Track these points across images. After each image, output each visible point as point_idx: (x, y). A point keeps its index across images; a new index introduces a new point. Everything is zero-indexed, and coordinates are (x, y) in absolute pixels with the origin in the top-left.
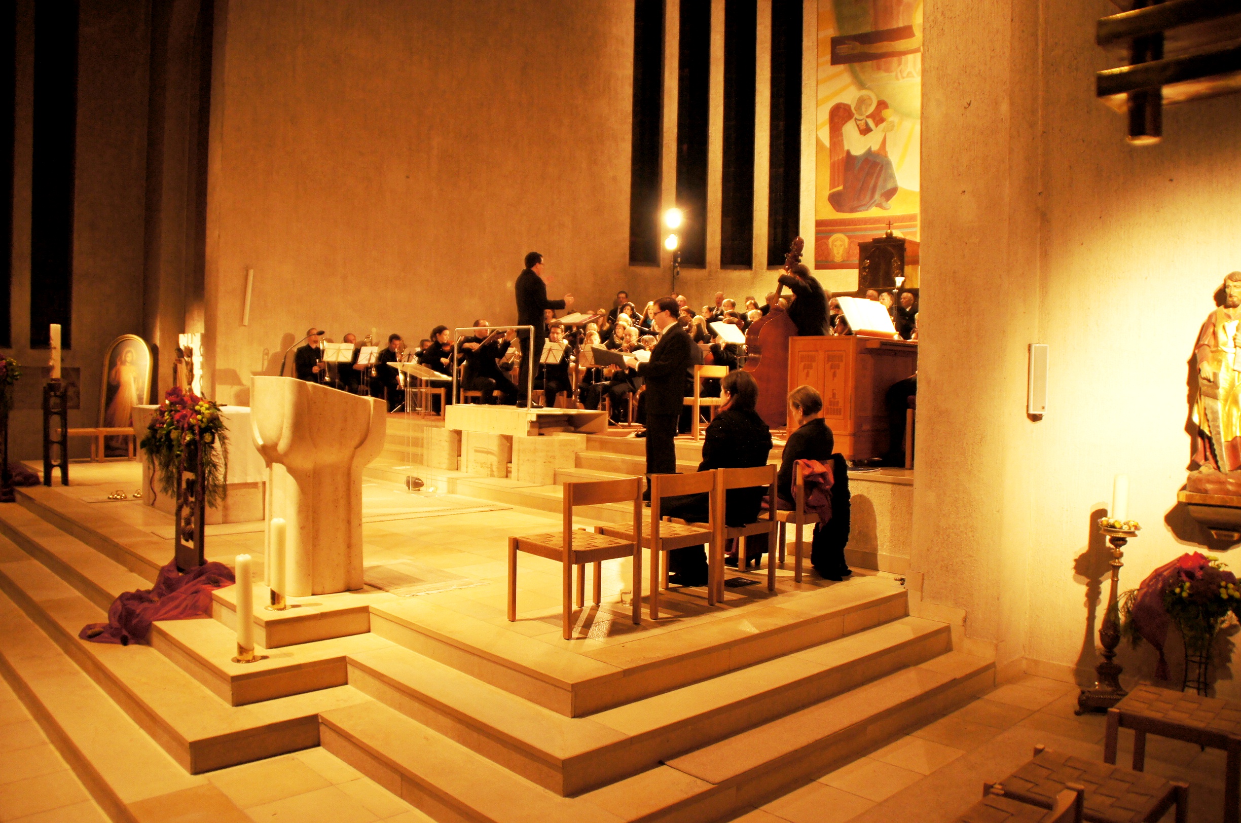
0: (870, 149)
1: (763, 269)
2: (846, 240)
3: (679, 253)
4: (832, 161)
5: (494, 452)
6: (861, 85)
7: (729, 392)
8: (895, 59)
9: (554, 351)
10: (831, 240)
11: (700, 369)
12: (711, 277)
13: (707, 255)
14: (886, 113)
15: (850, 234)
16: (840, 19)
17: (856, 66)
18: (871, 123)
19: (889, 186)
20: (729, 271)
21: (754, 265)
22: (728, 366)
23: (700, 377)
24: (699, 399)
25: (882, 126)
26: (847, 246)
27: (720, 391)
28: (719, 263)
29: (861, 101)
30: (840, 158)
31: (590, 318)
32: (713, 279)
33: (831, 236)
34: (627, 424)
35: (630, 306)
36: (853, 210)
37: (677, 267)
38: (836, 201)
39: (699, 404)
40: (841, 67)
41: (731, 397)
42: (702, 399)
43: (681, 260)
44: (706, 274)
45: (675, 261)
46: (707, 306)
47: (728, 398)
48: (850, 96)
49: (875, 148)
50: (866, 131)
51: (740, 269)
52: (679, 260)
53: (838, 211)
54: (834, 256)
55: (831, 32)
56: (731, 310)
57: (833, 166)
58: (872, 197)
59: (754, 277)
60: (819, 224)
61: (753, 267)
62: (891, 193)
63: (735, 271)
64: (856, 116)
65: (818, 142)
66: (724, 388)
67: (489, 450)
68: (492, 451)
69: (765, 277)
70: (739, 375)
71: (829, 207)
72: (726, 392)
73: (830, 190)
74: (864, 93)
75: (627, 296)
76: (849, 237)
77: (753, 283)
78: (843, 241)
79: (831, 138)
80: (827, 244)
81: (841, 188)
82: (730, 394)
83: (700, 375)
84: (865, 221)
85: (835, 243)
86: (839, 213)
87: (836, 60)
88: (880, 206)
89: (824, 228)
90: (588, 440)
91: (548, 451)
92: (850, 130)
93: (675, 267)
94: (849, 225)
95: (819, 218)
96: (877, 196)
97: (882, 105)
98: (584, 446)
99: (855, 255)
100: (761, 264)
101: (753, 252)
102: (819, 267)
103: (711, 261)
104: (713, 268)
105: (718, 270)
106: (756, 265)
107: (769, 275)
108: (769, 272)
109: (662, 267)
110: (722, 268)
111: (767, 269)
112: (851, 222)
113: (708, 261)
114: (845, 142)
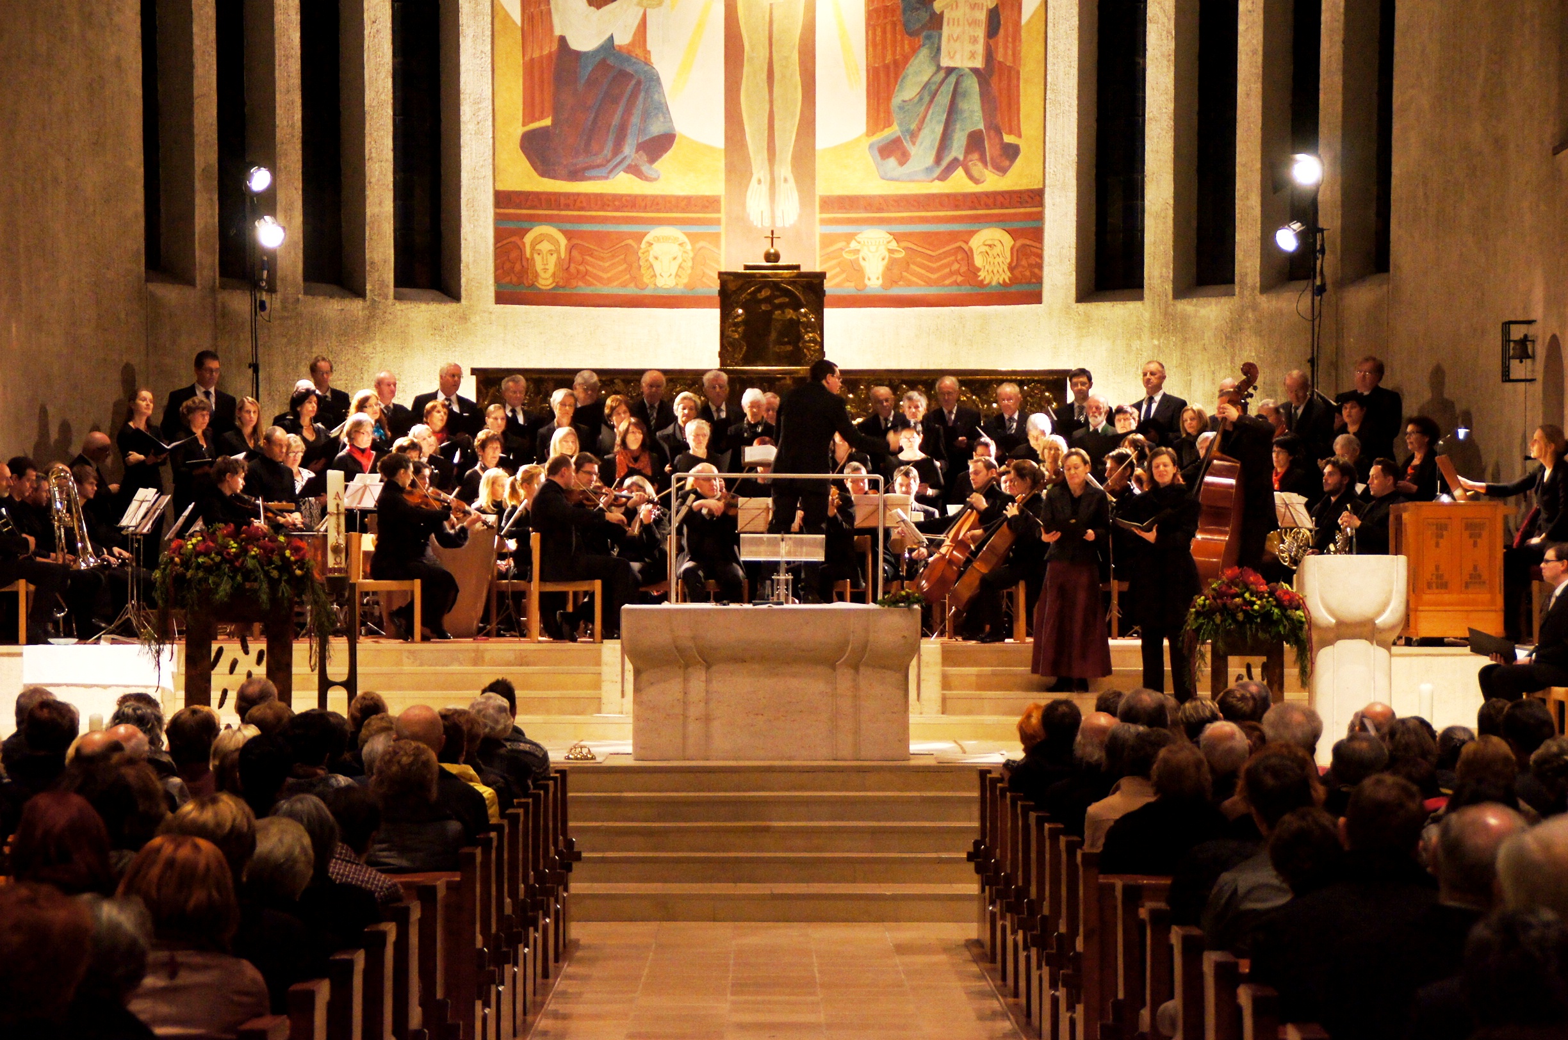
0: (612, 37)
1: (386, 298)
2: (563, 241)
4: (527, 58)
10: (528, 238)
12: (286, 314)
15: (569, 227)
19: (656, 128)
20: (321, 298)
21: (368, 287)
26: (563, 256)
28: (300, 282)
30: (546, 52)
33: (528, 231)
36: (575, 175)
38: (538, 150)
44: (281, 305)
49: (623, 39)
51: (342, 297)
53: (543, 174)
54: (537, 275)
57: (530, 70)
59: (371, 317)
60: (502, 199)
61: (367, 293)
62: (659, 145)
63: (332, 301)
69: (390, 317)
71: (524, 164)
73: (524, 125)
76: (568, 235)
77: (367, 329)
78: (556, 242)
80: (519, 248)
81: (547, 122)
84: (603, 201)
85: (538, 247)
86: (545, 180)
88: (634, 170)
89: (512, 211)
94: (567, 207)
95: (501, 187)
96: (628, 150)
99: (583, 276)
100: (383, 284)
101: (367, 257)
102: (501, 298)
103: (286, 277)
104: (290, 290)
105: (300, 296)
106: (373, 286)
107: (399, 313)
108: (399, 306)
109: (199, 287)
110: (306, 293)
111: (395, 298)
112: (573, 201)
113: (279, 274)
114: (556, 20)
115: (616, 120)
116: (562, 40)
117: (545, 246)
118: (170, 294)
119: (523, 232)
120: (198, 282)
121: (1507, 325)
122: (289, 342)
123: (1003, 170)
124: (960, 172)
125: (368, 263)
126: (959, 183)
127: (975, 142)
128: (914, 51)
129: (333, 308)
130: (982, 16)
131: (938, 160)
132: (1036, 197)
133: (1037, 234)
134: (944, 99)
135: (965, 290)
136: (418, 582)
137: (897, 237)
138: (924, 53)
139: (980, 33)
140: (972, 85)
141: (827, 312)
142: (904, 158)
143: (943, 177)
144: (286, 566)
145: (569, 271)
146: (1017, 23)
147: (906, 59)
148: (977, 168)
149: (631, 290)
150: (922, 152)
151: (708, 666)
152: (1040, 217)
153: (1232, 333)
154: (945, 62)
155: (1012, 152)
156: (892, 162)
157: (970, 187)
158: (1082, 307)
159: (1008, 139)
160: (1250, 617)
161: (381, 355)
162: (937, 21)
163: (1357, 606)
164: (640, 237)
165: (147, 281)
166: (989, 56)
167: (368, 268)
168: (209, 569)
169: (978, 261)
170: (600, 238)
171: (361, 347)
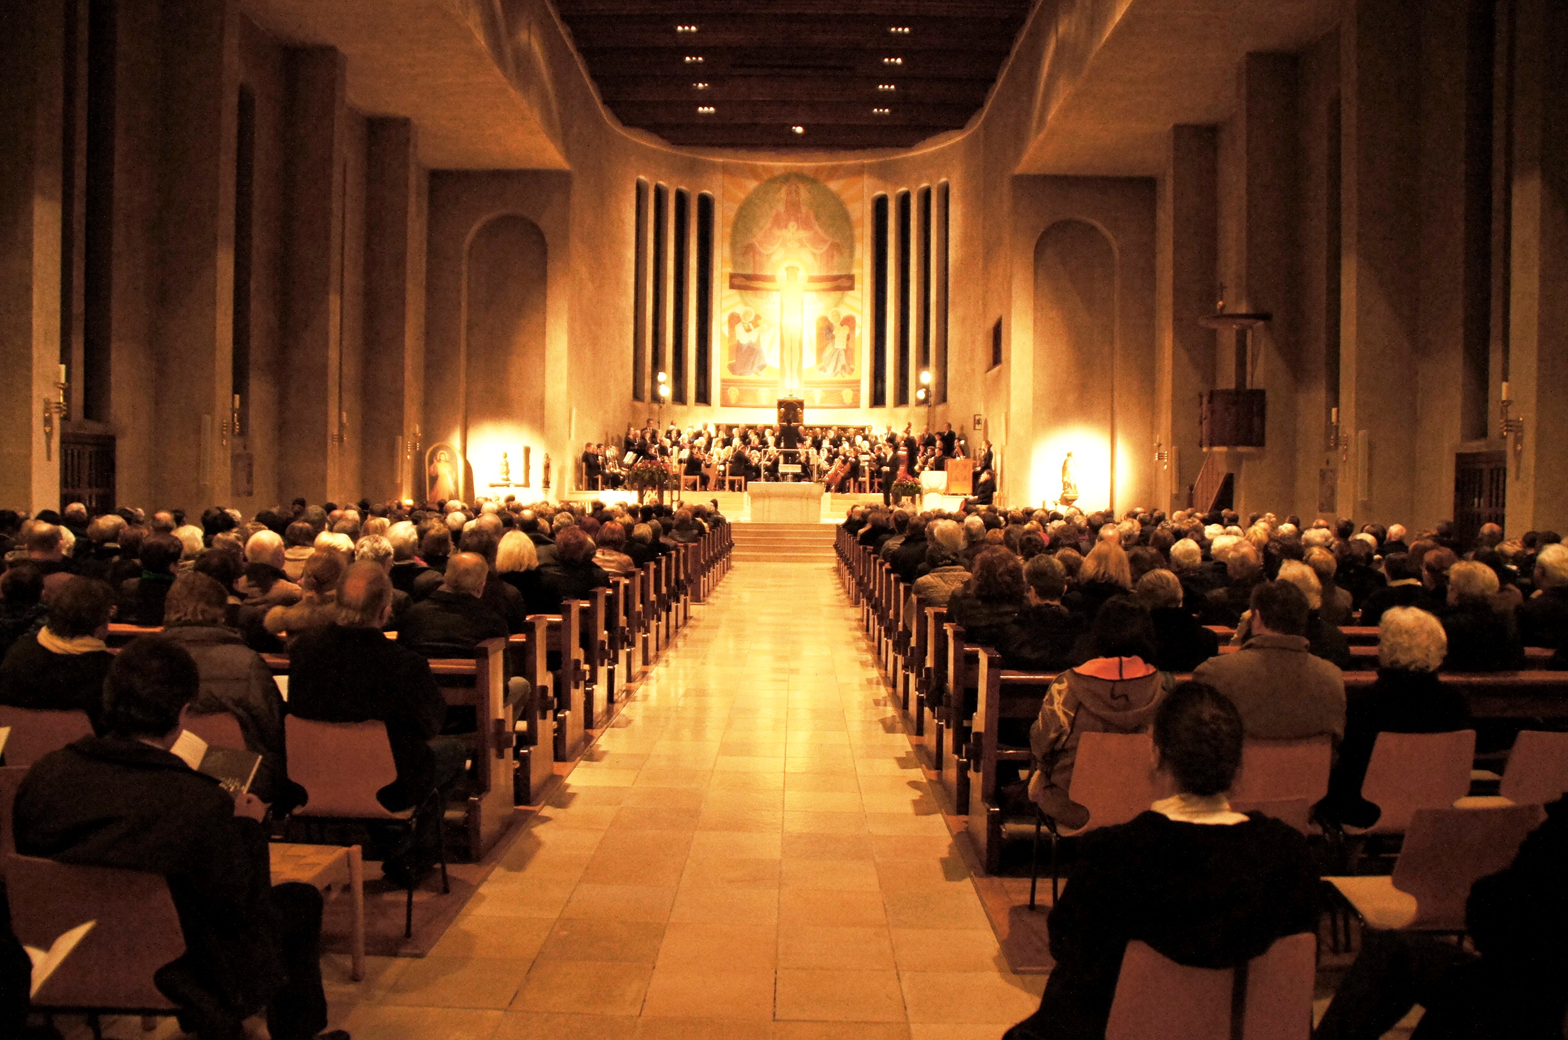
0: (751, 341)
1: (693, 405)
2: (737, 391)
6: (746, 304)
8: (765, 292)
10: (729, 391)
12: (667, 410)
14: (759, 322)
15: (740, 387)
16: (735, 264)
17: (743, 292)
18: (752, 327)
19: (762, 363)
20: (676, 406)
25: (757, 328)
26: (738, 395)
28: (671, 401)
29: (746, 313)
33: (729, 388)
36: (741, 375)
38: (732, 368)
40: (734, 291)
44: (666, 407)
48: (740, 310)
49: (754, 340)
50: (748, 330)
51: (681, 405)
53: (734, 374)
54: (731, 400)
55: (729, 270)
57: (730, 349)
58: (752, 367)
59: (689, 410)
60: (724, 381)
61: (688, 404)
62: (762, 367)
63: (679, 406)
64: (743, 321)
65: (722, 334)
69: (693, 410)
74: (748, 308)
76: (740, 390)
77: (687, 413)
79: (729, 332)
80: (727, 393)
81: (734, 361)
85: (731, 393)
86: (734, 376)
87: (732, 286)
88: (756, 373)
89: (726, 383)
92: (739, 328)
93: (650, 402)
95: (722, 378)
96: (755, 368)
97: (758, 317)
99: (742, 400)
100: (692, 402)
101: (688, 395)
102: (723, 405)
103: (667, 401)
104: (668, 404)
105: (671, 406)
106: (690, 402)
107: (696, 409)
108: (696, 407)
109: (646, 403)
110: (673, 404)
111: (695, 405)
112: (741, 382)
114: (737, 335)
115: (752, 360)
116: (738, 341)
117: (733, 393)
118: (638, 404)
119: (727, 389)
121: (975, 416)
122: (668, 417)
123: (850, 374)
124: (839, 375)
126: (839, 378)
127: (843, 367)
128: (828, 344)
129: (679, 408)
130: (845, 336)
131: (834, 370)
132: (858, 382)
133: (859, 391)
134: (835, 356)
135: (841, 405)
136: (698, 477)
137: (824, 391)
138: (830, 345)
139: (845, 340)
140: (843, 353)
141: (804, 410)
142: (825, 371)
143: (836, 375)
144: (662, 471)
145: (739, 399)
146: (854, 338)
147: (826, 346)
148: (844, 374)
149: (755, 404)
150: (830, 369)
151: (770, 497)
152: (859, 386)
153: (909, 416)
154: (836, 347)
155: (852, 370)
156: (822, 372)
157: (842, 379)
158: (871, 409)
159: (852, 366)
160: (907, 487)
161: (690, 420)
162: (833, 337)
163: (934, 485)
164: (757, 391)
165: (633, 401)
166: (847, 345)
167: (688, 398)
168: (643, 471)
169: (844, 397)
170: (746, 390)
171: (686, 418)
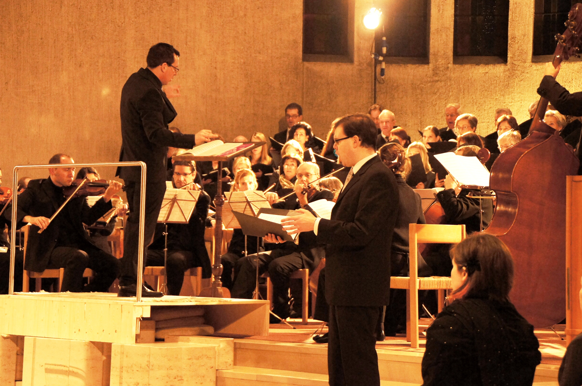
1: (525, 62)
3: (384, 39)
5: (80, 372)
7: (464, 268)
9: (181, 203)
11: (418, 230)
12: (437, 78)
13: (431, 41)
20: (467, 66)
21: (509, 55)
22: (464, 226)
23: (418, 244)
24: (418, 280)
27: (451, 267)
28: (450, 53)
31: (238, 149)
32: (441, 81)
34: (300, 320)
35: (305, 128)
37: (380, 62)
39: (417, 287)
41: (470, 275)
42: (422, 279)
43: (387, 51)
44: (431, 73)
45: (378, 52)
46: (431, 127)
47: (464, 278)
51: (487, 63)
52: (384, 50)
56: (469, 132)
59: (512, 75)
61: (509, 59)
63: (477, 67)
66: (457, 262)
67: (71, 369)
68: (75, 370)
69: (528, 75)
70: (481, 241)
72: (460, 269)
75: (300, 113)
77: (507, 86)
82: (466, 271)
83: (418, 241)
90: (236, 348)
91: (170, 368)
93: (377, 62)
98: (230, 358)
100: (522, 52)
101: (509, 34)
103: (438, 51)
104: (441, 62)
105: (449, 65)
106: (514, 55)
107: (535, 72)
109: (356, 63)
111: (533, 61)
113: (432, 51)
118: (327, 69)
120: (356, 58)
122: (439, 98)
125: (509, 38)
161: (519, 103)
165: (304, 59)
167: (509, 42)
171: (502, 98)
